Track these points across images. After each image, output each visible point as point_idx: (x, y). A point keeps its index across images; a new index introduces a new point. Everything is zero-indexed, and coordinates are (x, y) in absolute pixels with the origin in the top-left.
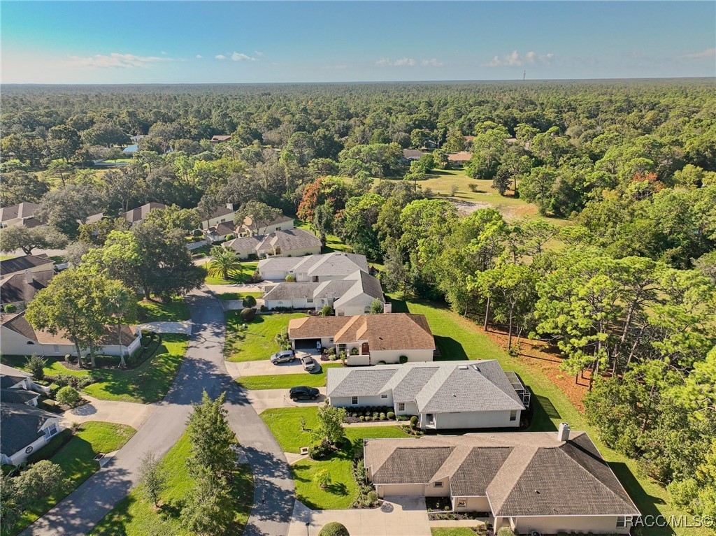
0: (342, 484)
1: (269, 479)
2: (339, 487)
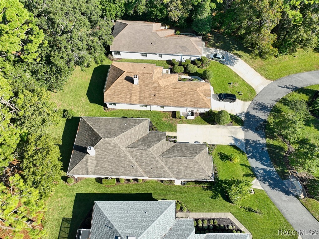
0: (222, 161)
1: (265, 167)
2: (224, 159)
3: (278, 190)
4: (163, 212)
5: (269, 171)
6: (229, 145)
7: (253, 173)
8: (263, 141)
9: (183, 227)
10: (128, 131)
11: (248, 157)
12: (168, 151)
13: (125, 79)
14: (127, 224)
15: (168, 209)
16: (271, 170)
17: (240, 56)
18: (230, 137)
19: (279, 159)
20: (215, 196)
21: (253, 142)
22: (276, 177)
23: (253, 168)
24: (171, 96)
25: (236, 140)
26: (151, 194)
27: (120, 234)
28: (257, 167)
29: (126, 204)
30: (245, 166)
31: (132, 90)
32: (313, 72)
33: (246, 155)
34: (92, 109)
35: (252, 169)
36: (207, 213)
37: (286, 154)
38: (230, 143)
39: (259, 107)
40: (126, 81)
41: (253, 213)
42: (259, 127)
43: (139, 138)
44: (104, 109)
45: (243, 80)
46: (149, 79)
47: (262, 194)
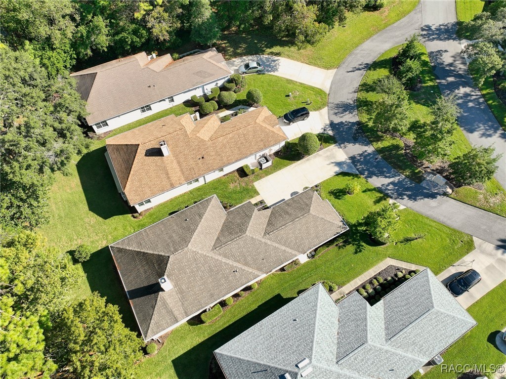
0: (339, 199)
1: (392, 180)
2: (339, 196)
3: (422, 199)
4: (316, 305)
5: (399, 182)
6: (335, 176)
7: (383, 194)
8: (370, 149)
9: (352, 308)
10: (199, 225)
11: (366, 178)
12: (270, 223)
13: (146, 155)
14: (282, 350)
15: (319, 298)
16: (401, 179)
17: (278, 54)
18: (330, 164)
19: (401, 161)
20: (359, 248)
21: (360, 156)
22: (411, 184)
23: (379, 187)
24: (225, 147)
25: (339, 164)
26: (279, 295)
27: (284, 368)
28: (384, 185)
29: (261, 327)
30: (369, 190)
31: (165, 167)
32: (374, 37)
33: (362, 176)
34: (113, 226)
35: (379, 190)
36: (363, 275)
37: (405, 150)
38: (335, 172)
39: (341, 109)
40: (149, 157)
41: (412, 242)
42: (355, 134)
43: (220, 228)
44: (134, 217)
45: (301, 84)
46: (182, 139)
47: (408, 214)
